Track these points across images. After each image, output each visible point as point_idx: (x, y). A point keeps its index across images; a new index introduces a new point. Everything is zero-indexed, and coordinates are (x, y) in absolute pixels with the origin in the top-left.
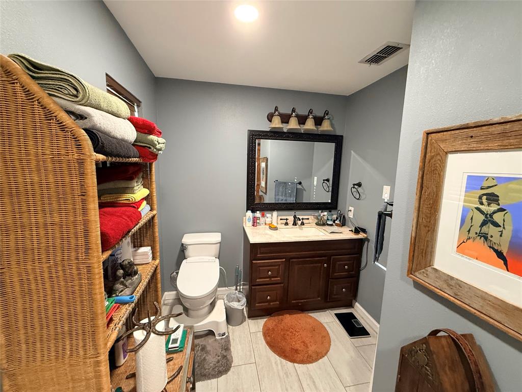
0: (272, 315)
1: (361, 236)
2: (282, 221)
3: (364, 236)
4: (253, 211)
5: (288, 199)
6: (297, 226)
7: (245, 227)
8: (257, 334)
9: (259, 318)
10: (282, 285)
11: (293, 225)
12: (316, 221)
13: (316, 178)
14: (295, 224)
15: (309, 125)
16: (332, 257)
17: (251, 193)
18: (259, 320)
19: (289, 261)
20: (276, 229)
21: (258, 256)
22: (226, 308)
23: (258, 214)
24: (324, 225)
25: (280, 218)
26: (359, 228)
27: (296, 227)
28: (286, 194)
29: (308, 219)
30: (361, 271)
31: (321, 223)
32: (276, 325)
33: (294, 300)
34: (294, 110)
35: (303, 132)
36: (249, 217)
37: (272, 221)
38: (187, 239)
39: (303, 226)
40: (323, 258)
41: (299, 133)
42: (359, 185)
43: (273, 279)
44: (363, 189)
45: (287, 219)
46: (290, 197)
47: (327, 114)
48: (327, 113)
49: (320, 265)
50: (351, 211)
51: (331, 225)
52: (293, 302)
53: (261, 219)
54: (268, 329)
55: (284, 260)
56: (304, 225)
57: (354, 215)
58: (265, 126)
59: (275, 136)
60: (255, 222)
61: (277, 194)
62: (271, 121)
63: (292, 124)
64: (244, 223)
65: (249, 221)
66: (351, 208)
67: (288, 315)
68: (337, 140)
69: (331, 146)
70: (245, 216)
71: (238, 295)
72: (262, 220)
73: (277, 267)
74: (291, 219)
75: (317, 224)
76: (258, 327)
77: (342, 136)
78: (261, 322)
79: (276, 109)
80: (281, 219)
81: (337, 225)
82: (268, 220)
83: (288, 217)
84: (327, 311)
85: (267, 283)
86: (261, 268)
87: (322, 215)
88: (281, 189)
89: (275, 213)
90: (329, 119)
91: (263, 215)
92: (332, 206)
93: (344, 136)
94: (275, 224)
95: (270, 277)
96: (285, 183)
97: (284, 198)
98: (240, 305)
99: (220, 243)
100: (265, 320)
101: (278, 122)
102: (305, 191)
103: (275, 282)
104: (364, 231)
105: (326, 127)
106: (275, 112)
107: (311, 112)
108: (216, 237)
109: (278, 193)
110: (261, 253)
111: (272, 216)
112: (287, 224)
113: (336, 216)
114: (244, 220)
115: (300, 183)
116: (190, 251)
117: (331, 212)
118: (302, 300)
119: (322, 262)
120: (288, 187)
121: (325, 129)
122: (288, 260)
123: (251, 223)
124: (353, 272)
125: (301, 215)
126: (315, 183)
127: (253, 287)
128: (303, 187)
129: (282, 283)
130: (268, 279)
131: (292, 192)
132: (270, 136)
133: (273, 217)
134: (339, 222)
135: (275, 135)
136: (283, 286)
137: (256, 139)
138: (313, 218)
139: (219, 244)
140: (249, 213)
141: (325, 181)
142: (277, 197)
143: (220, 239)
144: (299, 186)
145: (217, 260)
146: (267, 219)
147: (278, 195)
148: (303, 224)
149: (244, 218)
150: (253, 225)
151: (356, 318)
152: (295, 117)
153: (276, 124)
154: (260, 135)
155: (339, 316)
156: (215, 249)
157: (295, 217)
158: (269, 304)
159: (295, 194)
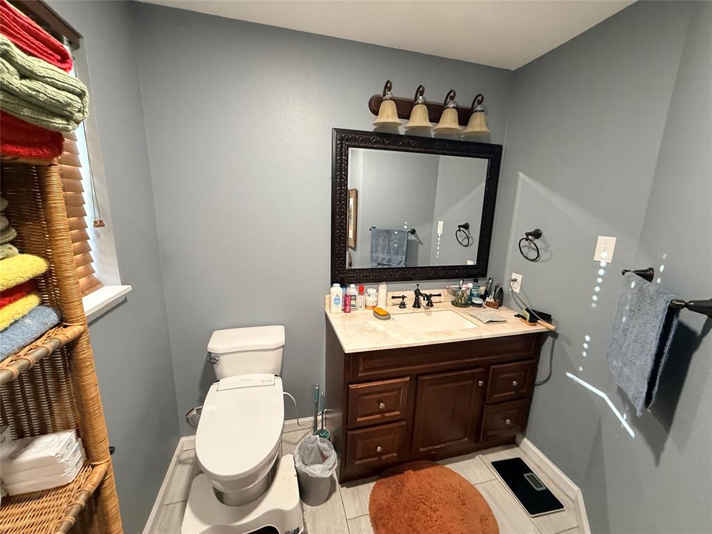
0: (383, 474)
1: (541, 326)
2: (396, 301)
3: (547, 328)
4: (343, 285)
5: (394, 257)
6: (422, 309)
7: (329, 314)
8: (360, 522)
9: (360, 481)
10: (404, 423)
11: (414, 306)
12: (452, 298)
13: (441, 224)
14: (417, 305)
15: (449, 121)
16: (492, 367)
17: (339, 250)
18: (360, 487)
19: (417, 379)
20: (386, 316)
21: (360, 375)
22: (298, 475)
23: (353, 289)
24: (466, 305)
25: (391, 294)
26: (534, 311)
27: (419, 310)
28: (389, 249)
29: (440, 295)
30: (536, 387)
31: (463, 302)
32: (392, 497)
33: (424, 447)
34: (420, 91)
35: (433, 137)
36: (337, 295)
37: (377, 301)
38: (219, 343)
39: (432, 309)
40: (477, 370)
41: (428, 138)
42: (537, 234)
43: (387, 415)
44: (544, 242)
45: (403, 297)
46: (397, 253)
47: (480, 103)
48: (479, 100)
49: (470, 382)
50: (516, 280)
51: (480, 305)
52: (421, 450)
53: (358, 297)
54: (380, 510)
55: (408, 379)
56: (432, 306)
57: (521, 288)
58: (365, 123)
59: (383, 143)
60: (347, 305)
61: (374, 250)
62: (376, 113)
63: (418, 119)
64: (327, 307)
65: (337, 304)
66: (514, 276)
67: (411, 472)
68: (492, 153)
69: (482, 164)
70: (330, 293)
71: (319, 443)
72: (360, 299)
73: (395, 393)
74: (410, 295)
75: (455, 304)
76: (361, 505)
77: (500, 147)
78: (366, 490)
79: (388, 87)
80: (393, 297)
81: (489, 305)
82: (371, 301)
83: (404, 293)
84: (477, 457)
85: (376, 422)
86: (365, 397)
87: (463, 289)
88: (381, 242)
89: (383, 287)
90: (483, 111)
91: (361, 291)
92: (477, 272)
93: (504, 147)
94: (381, 305)
95: (382, 412)
96: (388, 232)
97: (386, 257)
98: (326, 470)
99: (283, 346)
100: (372, 485)
101: (393, 113)
102: (422, 244)
103: (389, 420)
104: (547, 318)
105: (477, 124)
106: (384, 95)
107: (451, 96)
108: (275, 336)
109: (376, 247)
110: (365, 370)
111: (377, 291)
112: (403, 305)
113: (485, 288)
114: (327, 301)
115: (413, 232)
116: (224, 366)
117: (477, 282)
118: (436, 444)
119: (474, 378)
120: (393, 237)
121: (477, 129)
122: (416, 377)
123: (340, 306)
124: (525, 391)
125: (428, 288)
126: (440, 231)
127: (350, 433)
128: (417, 238)
129: (404, 420)
130: (378, 416)
131: (400, 246)
132: (376, 143)
133: (380, 294)
134: (492, 300)
135: (383, 139)
136: (406, 424)
137: (349, 146)
138: (446, 293)
139: (282, 349)
140: (337, 289)
141: (461, 228)
142: (375, 255)
143: (283, 339)
144: (412, 237)
145: (279, 380)
146: (368, 298)
147: (376, 251)
148: (430, 304)
149: (327, 296)
150: (344, 310)
151: (530, 471)
152: (422, 104)
153: (387, 117)
154: (356, 140)
155: (497, 465)
156: (275, 359)
157: (418, 293)
158: (380, 459)
159: (405, 250)
